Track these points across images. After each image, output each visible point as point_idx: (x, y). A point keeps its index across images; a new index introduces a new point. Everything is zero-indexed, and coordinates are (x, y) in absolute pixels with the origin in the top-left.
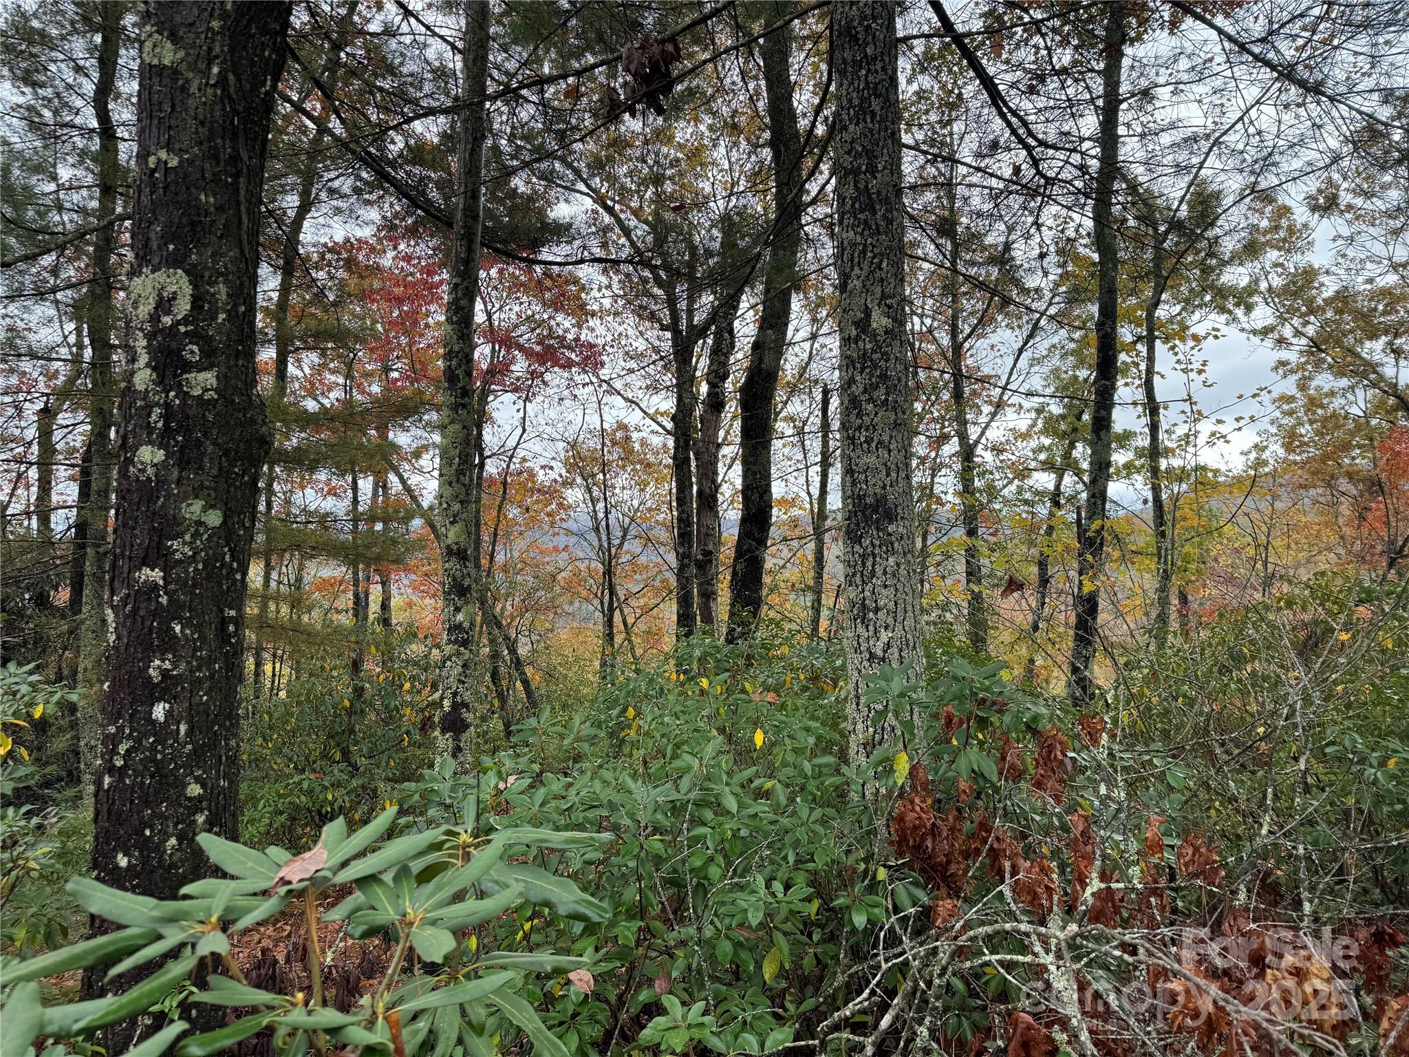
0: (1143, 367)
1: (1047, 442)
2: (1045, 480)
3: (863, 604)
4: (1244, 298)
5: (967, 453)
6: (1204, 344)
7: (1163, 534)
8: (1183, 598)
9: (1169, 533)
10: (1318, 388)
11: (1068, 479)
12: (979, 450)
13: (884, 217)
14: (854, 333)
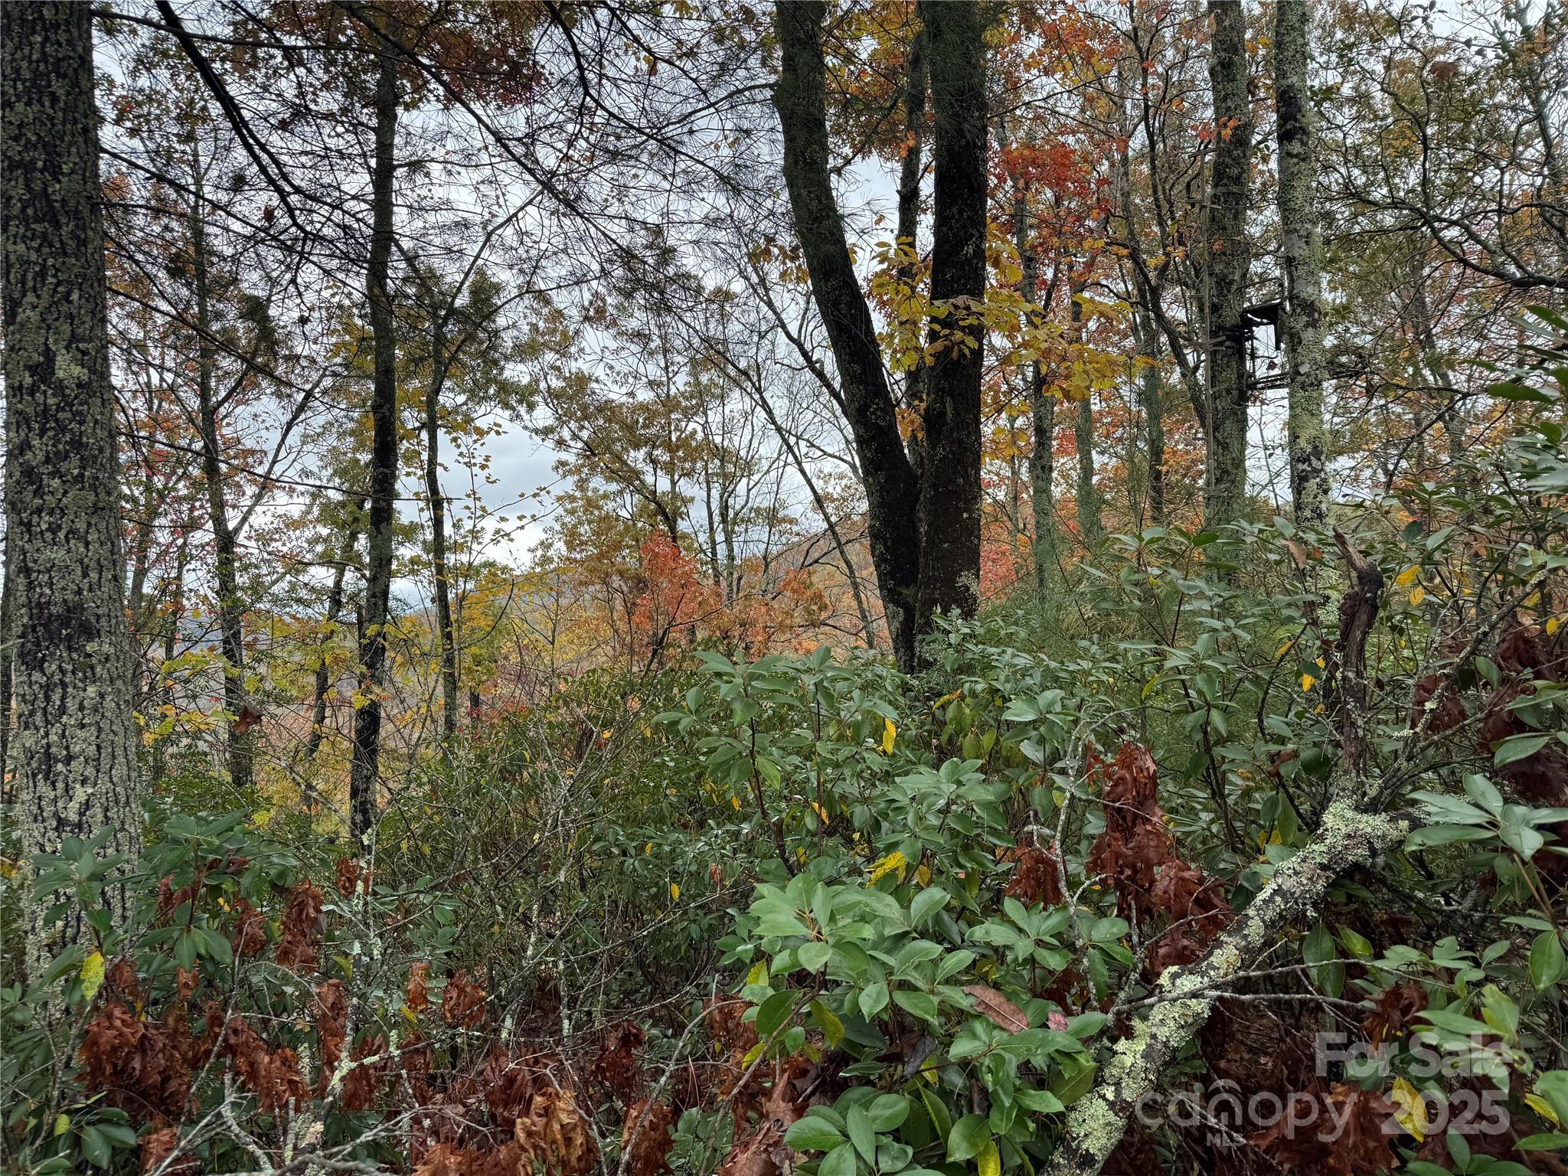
0: (425, 456)
1: (325, 532)
2: (322, 576)
3: (48, 755)
4: (526, 395)
5: (226, 541)
6: (487, 439)
7: (449, 636)
8: (475, 700)
9: (455, 635)
10: (595, 490)
11: (349, 576)
12: (241, 538)
13: (73, 235)
14: (28, 380)
